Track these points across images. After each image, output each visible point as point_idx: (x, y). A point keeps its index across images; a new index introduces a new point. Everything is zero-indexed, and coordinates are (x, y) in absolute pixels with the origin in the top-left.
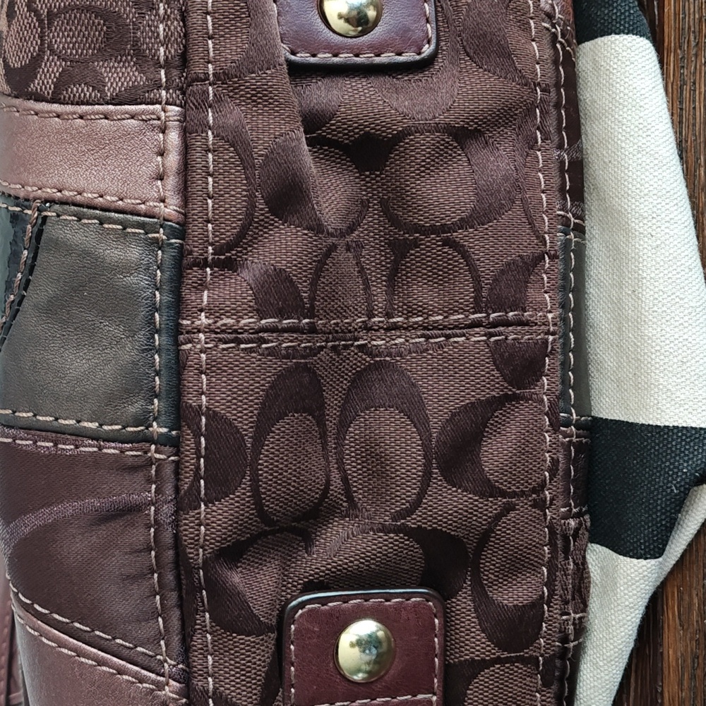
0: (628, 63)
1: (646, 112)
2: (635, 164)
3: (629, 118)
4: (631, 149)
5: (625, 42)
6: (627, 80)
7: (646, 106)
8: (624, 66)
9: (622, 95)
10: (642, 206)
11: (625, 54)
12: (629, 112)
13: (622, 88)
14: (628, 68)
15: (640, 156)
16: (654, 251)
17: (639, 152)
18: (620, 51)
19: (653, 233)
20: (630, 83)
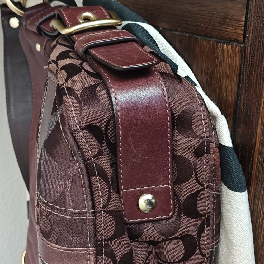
0: (237, 201)
1: (241, 216)
2: (236, 230)
3: (236, 216)
4: (235, 226)
5: (237, 195)
6: (236, 205)
7: (241, 214)
8: (235, 201)
9: (234, 209)
10: (237, 242)
11: (236, 198)
12: (236, 215)
13: (234, 208)
14: (236, 202)
15: (238, 228)
16: (239, 255)
17: (238, 227)
18: (235, 197)
19: (240, 250)
20: (237, 206)
